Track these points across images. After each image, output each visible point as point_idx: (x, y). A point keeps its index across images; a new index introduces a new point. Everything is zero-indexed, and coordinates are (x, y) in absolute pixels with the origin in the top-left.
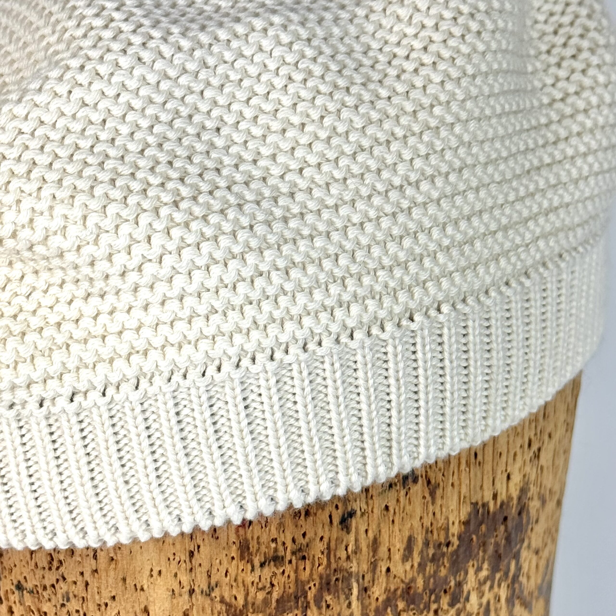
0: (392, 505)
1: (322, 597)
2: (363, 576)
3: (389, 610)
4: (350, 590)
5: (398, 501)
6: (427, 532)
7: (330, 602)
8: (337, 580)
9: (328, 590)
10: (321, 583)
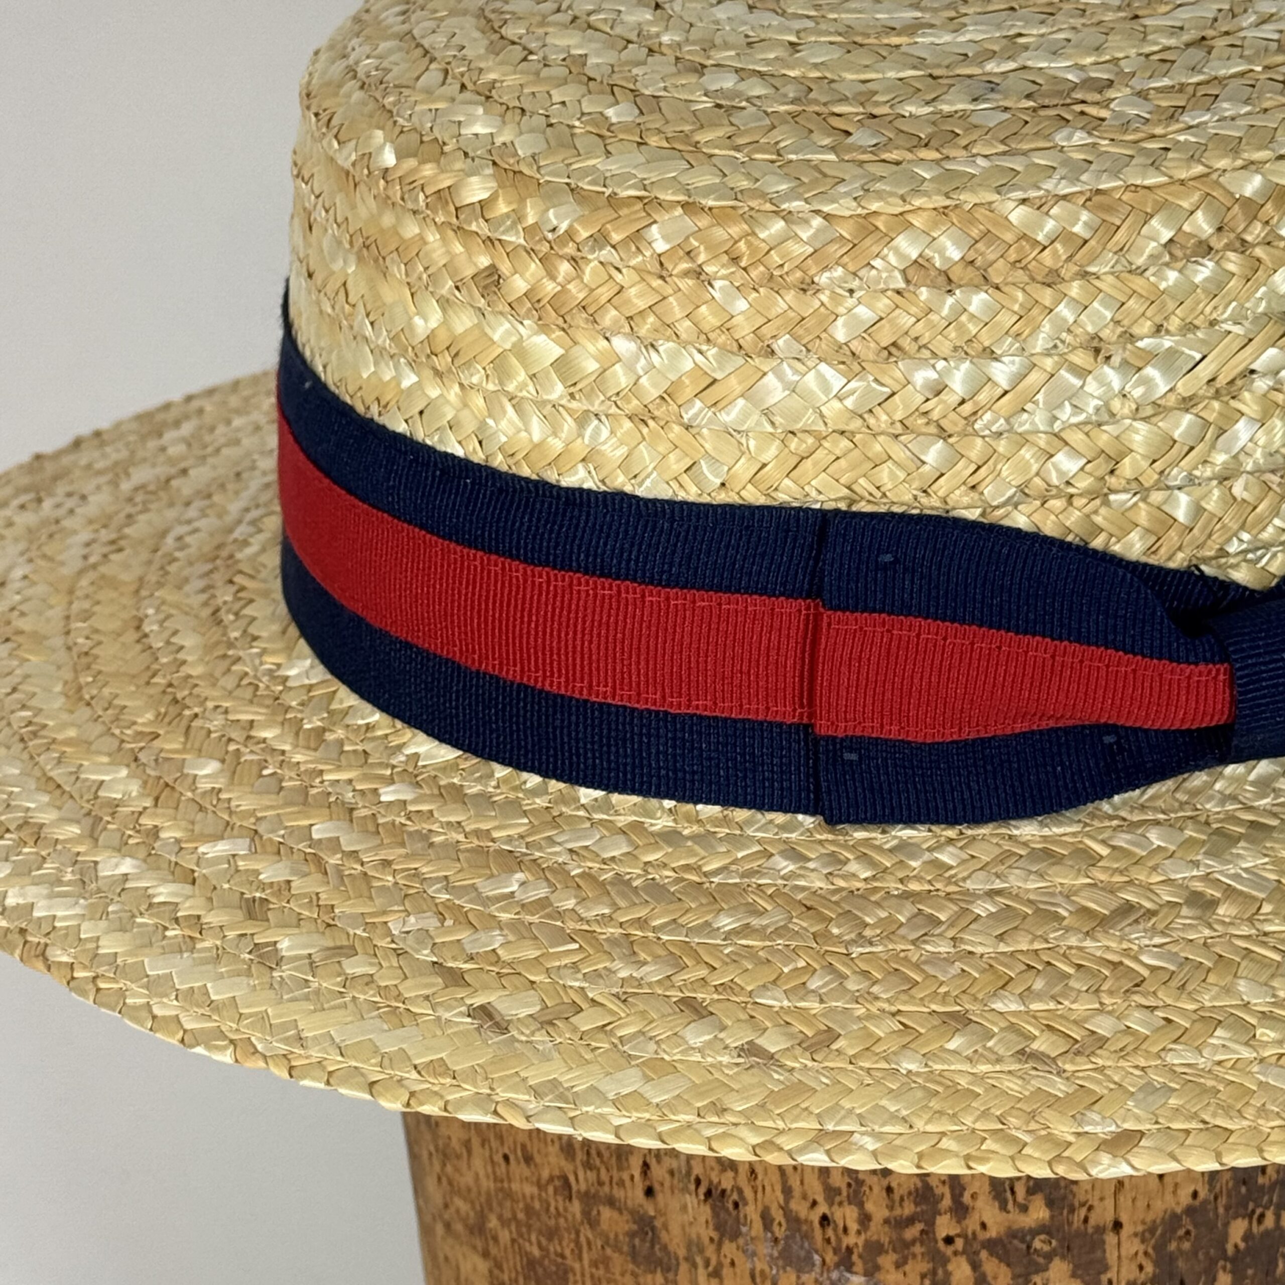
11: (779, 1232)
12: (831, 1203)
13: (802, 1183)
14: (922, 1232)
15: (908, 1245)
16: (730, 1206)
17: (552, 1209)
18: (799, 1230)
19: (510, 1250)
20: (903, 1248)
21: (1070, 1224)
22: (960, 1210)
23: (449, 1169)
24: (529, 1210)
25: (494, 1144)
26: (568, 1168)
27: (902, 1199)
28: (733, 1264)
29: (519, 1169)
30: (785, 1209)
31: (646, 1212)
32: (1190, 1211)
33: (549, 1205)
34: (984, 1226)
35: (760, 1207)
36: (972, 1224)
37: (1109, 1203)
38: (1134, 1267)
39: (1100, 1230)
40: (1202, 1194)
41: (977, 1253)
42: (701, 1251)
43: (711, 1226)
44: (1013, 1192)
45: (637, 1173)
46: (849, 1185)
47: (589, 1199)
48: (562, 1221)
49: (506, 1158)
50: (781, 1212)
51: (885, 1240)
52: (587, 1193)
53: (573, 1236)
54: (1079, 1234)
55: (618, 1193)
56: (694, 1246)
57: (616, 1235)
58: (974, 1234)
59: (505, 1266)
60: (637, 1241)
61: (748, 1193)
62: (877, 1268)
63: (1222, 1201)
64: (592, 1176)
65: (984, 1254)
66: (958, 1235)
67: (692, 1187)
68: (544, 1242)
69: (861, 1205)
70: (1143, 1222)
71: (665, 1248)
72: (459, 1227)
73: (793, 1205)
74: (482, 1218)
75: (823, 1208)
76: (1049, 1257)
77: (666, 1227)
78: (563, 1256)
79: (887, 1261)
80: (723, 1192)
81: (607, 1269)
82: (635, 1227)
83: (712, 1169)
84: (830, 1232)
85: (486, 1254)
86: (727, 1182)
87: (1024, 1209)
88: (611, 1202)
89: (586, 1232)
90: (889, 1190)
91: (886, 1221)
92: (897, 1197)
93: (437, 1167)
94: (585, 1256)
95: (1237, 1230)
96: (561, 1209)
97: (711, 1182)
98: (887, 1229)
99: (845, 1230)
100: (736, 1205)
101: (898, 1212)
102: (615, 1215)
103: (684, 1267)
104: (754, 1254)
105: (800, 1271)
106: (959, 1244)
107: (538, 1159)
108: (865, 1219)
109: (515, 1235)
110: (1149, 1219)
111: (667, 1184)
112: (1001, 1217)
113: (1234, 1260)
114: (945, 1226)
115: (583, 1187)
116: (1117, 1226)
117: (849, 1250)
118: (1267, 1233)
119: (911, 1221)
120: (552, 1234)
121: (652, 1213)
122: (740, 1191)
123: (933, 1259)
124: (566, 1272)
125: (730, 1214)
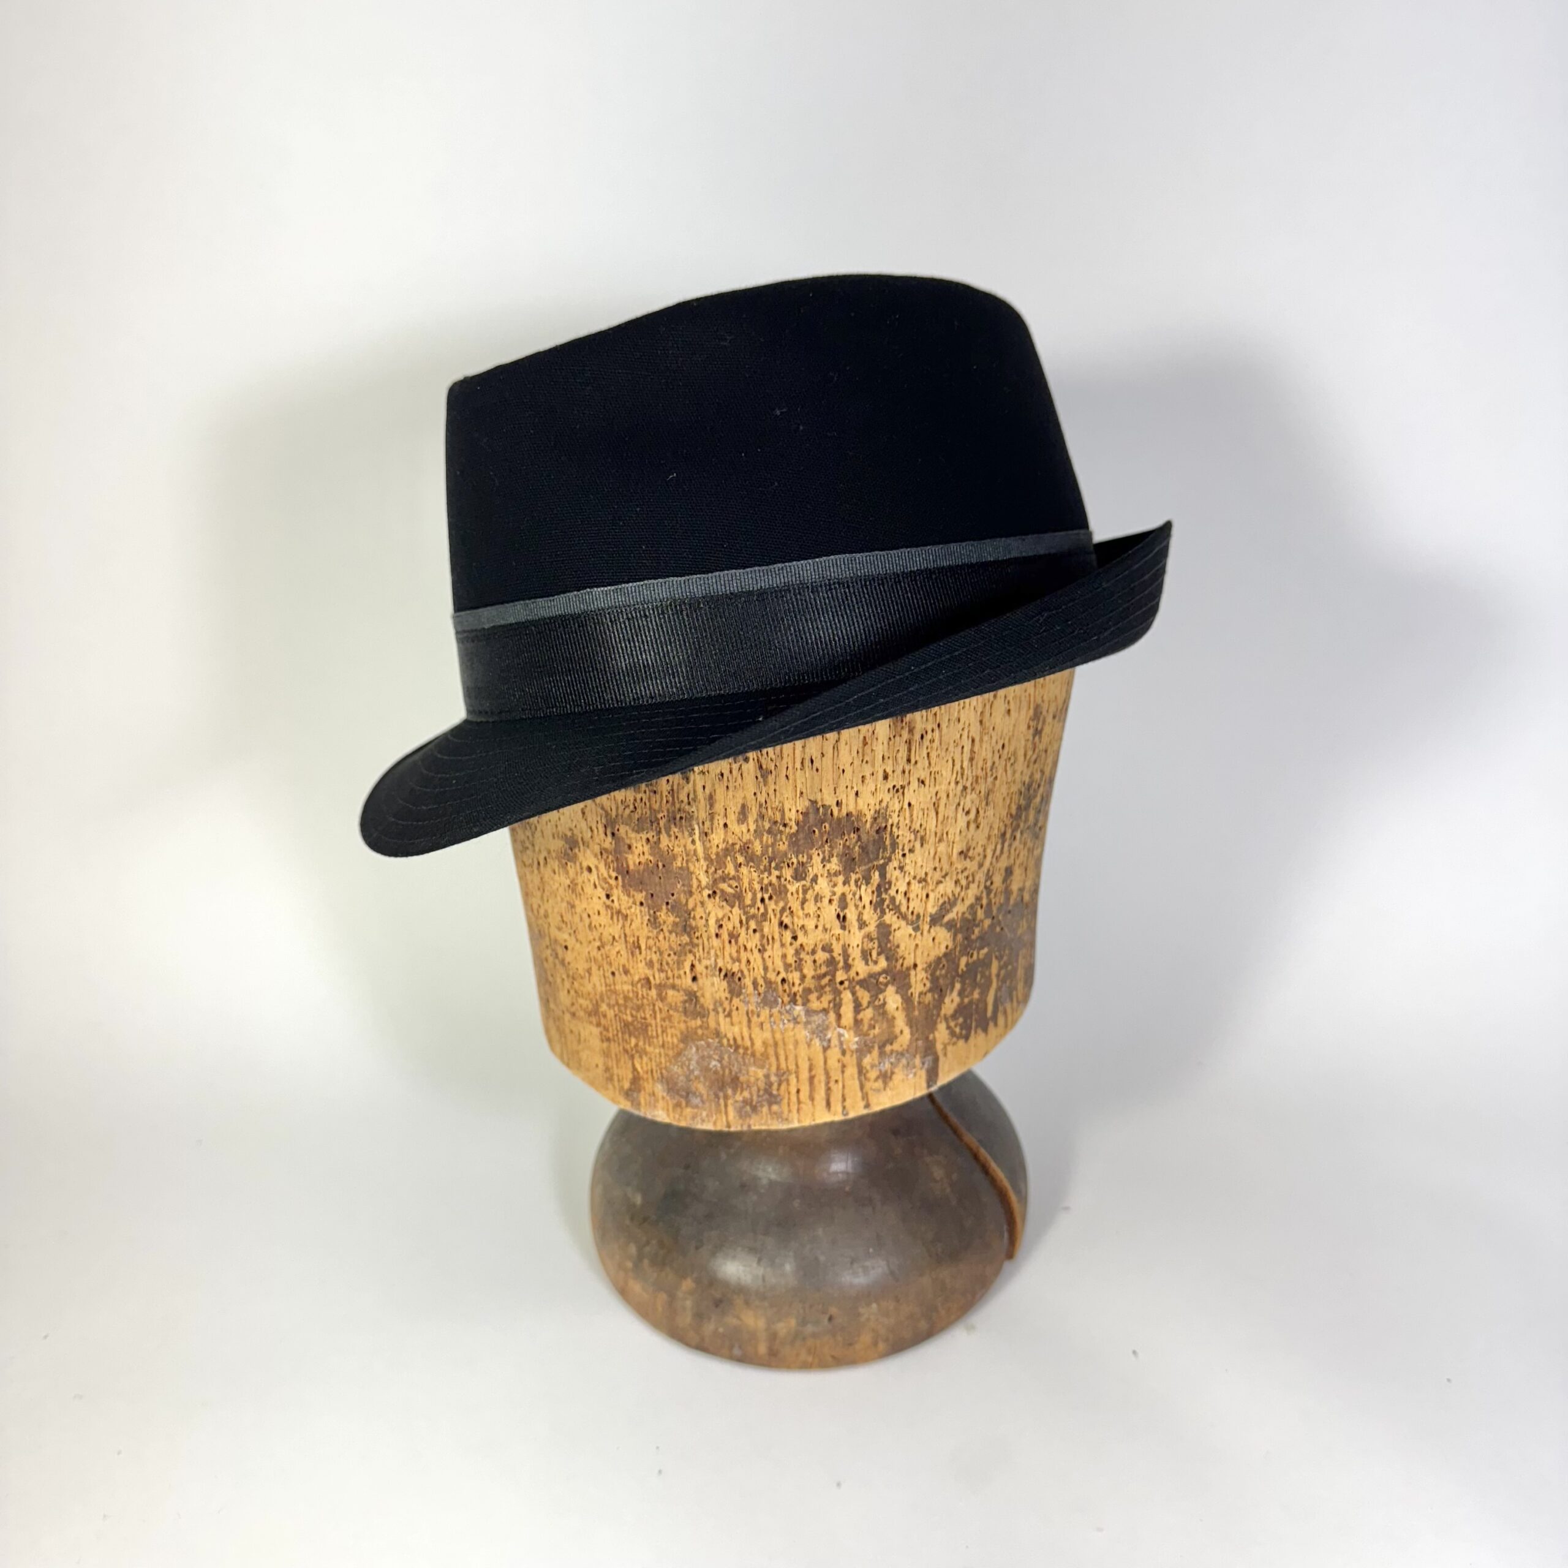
0: (726, 773)
1: (670, 828)
2: (703, 823)
3: (729, 858)
4: (693, 830)
5: (731, 772)
6: (761, 806)
7: (677, 834)
8: (681, 818)
9: (675, 824)
10: (668, 816)
11: (762, 990)
12: (787, 971)
13: (773, 963)
14: (830, 981)
15: (823, 987)
16: (737, 980)
17: (640, 996)
18: (771, 987)
19: (614, 1021)
20: (821, 989)
21: (895, 967)
22: (848, 967)
23: (576, 984)
24: (626, 998)
25: (606, 967)
26: (649, 973)
27: (820, 965)
28: (737, 1009)
29: (620, 978)
30: (765, 978)
31: (692, 989)
32: (945, 955)
33: (637, 993)
34: (857, 974)
35: (752, 979)
36: (852, 973)
37: (912, 955)
38: (922, 986)
39: (908, 969)
40: (950, 947)
41: (854, 987)
42: (721, 1004)
43: (727, 991)
44: (871, 955)
45: (687, 969)
46: (796, 962)
47: (660, 987)
48: (645, 1001)
49: (613, 974)
50: (762, 980)
51: (812, 987)
52: (660, 985)
53: (652, 1007)
54: (901, 972)
55: (677, 982)
56: (718, 1003)
57: (676, 1003)
58: (853, 979)
59: (610, 1029)
60: (687, 1005)
61: (746, 972)
62: (808, 1001)
63: (958, 949)
64: (663, 975)
65: (858, 987)
66: (846, 980)
67: (717, 973)
68: (634, 1013)
69: (801, 971)
70: (926, 963)
71: (702, 1006)
72: (581, 1014)
73: (768, 975)
74: (597, 1006)
75: (783, 975)
76: (886, 985)
77: (703, 996)
78: (645, 1018)
79: (813, 997)
80: (733, 974)
81: (670, 1021)
82: (686, 998)
83: (728, 962)
84: (786, 986)
85: (598, 1025)
86: (735, 968)
87: (876, 963)
88: (673, 987)
89: (659, 1004)
90: (815, 961)
91: (813, 977)
92: (818, 964)
93: (567, 985)
94: (658, 1016)
95: (963, 961)
96: (645, 994)
97: (727, 970)
98: (813, 981)
99: (793, 984)
100: (740, 979)
101: (819, 972)
102: (676, 993)
103: (712, 1014)
104: (749, 1002)
105: (771, 1008)
106: (846, 984)
107: (632, 971)
108: (803, 977)
109: (617, 1012)
110: (928, 961)
111: (704, 974)
112: (866, 968)
113: (961, 976)
114: (840, 976)
115: (658, 982)
116: (915, 966)
117: (795, 994)
118: (974, 962)
119: (824, 975)
120: (639, 1008)
121: (695, 989)
122: (742, 972)
123: (834, 993)
124: (647, 1026)
125: (737, 984)
